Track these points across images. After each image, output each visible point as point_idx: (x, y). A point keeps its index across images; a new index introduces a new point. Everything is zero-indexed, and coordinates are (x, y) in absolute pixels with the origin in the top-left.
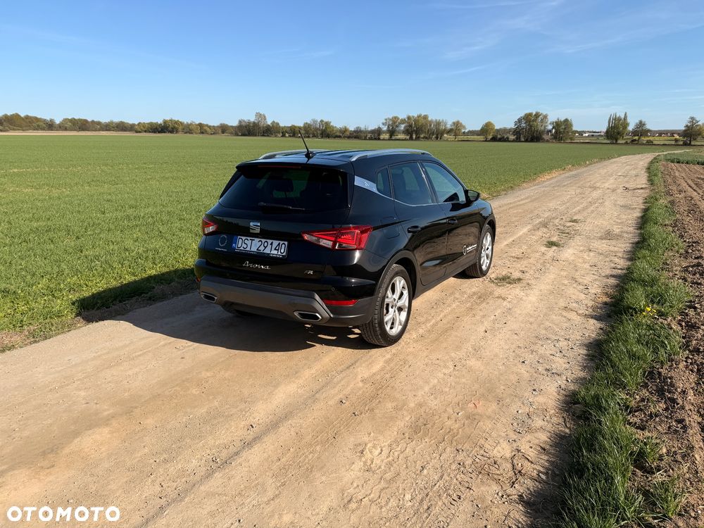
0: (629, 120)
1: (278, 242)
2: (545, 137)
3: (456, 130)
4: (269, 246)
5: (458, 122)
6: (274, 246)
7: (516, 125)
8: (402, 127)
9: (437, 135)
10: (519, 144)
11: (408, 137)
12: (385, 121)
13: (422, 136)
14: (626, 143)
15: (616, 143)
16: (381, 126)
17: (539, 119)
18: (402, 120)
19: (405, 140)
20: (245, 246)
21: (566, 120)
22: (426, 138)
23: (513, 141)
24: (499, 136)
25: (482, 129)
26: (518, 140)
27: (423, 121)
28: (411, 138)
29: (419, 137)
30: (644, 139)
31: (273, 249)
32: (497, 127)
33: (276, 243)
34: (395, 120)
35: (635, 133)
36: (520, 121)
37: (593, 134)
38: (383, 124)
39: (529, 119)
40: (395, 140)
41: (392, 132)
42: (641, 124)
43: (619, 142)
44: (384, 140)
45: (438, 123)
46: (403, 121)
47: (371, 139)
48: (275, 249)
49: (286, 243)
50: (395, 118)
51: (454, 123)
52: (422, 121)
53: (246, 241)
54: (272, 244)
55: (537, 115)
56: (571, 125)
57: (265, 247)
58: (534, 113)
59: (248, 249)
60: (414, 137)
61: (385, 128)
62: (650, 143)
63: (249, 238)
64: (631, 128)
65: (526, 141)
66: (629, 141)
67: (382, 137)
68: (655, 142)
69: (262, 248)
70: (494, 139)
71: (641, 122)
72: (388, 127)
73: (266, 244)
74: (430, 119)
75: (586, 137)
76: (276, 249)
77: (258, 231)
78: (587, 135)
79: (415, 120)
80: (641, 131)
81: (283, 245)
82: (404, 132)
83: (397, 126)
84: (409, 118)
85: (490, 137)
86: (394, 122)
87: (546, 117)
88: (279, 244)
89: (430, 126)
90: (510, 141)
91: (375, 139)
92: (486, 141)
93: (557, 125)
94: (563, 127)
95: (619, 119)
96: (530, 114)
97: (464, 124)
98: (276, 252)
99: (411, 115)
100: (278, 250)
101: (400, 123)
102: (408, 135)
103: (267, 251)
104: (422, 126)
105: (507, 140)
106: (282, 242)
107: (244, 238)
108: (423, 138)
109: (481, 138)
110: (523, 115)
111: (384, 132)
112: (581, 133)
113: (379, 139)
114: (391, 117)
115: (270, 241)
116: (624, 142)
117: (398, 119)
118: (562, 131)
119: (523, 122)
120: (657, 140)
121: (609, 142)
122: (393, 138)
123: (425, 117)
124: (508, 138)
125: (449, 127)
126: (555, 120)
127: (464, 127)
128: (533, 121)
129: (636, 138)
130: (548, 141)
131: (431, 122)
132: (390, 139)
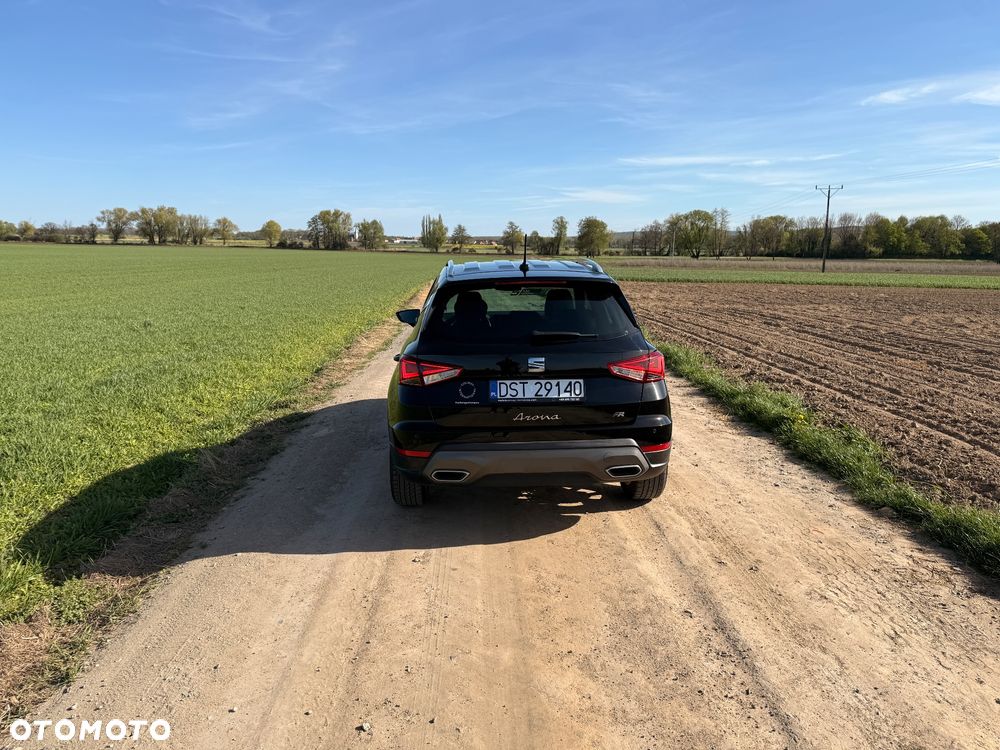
0: (445, 224)
1: (567, 381)
2: (352, 243)
3: (223, 231)
4: (555, 389)
5: (225, 220)
6: (563, 388)
7: (310, 226)
8: (134, 225)
9: (195, 237)
10: (316, 252)
11: (146, 241)
12: (101, 215)
13: (170, 239)
14: (448, 252)
15: (437, 252)
16: (96, 222)
17: (341, 219)
18: (132, 214)
19: (142, 244)
20: (514, 393)
21: (375, 222)
22: (177, 242)
23: (310, 248)
24: (288, 242)
25: (263, 230)
26: (315, 247)
27: (169, 217)
28: (152, 242)
29: (164, 241)
30: (466, 248)
31: (562, 390)
32: (284, 228)
33: (564, 383)
34: (119, 213)
35: (454, 240)
36: (314, 221)
37: (406, 241)
38: (99, 219)
39: (327, 219)
40: (124, 244)
41: (116, 233)
42: (460, 229)
43: (440, 250)
44: (103, 244)
45: (194, 221)
46: (134, 216)
47: (77, 242)
48: (565, 391)
49: (581, 381)
50: (120, 210)
51: (219, 221)
52: (166, 218)
53: (513, 386)
54: (558, 384)
55: (337, 214)
56: (381, 229)
57: (549, 391)
58: (332, 212)
59: (520, 396)
60: (157, 240)
61: (103, 226)
62: (472, 252)
63: (517, 382)
64: (450, 234)
65: (327, 248)
66: (450, 250)
67: (98, 239)
68: (478, 251)
69: (543, 392)
70: (282, 245)
71: (460, 227)
72: (109, 224)
73: (548, 386)
74: (179, 214)
75: (397, 244)
76: (567, 391)
77: (541, 369)
78: (398, 241)
79: (154, 215)
80: (461, 238)
81: (577, 385)
82: (137, 233)
83: (124, 223)
84: (144, 211)
85: (277, 242)
86: (119, 217)
87: (348, 216)
88: (570, 384)
89: (182, 224)
90: (305, 249)
91: (87, 243)
92: (271, 247)
93: (364, 228)
94: (372, 231)
95: (434, 222)
96: (328, 213)
97: (234, 222)
98: (567, 395)
99: (147, 207)
100: (570, 392)
101: (129, 219)
102: (145, 237)
103: (553, 395)
104: (168, 223)
105: (300, 247)
106: (573, 381)
107: (508, 382)
108: (172, 242)
109: (263, 243)
110: (318, 213)
111: (102, 232)
112: (391, 239)
113: (94, 243)
114: (112, 209)
115: (554, 382)
116: (445, 250)
117: (125, 212)
118: (371, 237)
119: (320, 222)
120: (480, 249)
121: (428, 250)
122: (120, 241)
123: (171, 211)
124: (301, 244)
125: (211, 226)
126: (362, 221)
127: (236, 227)
128: (332, 222)
129: (458, 246)
130: (355, 249)
131: (181, 219)
132: (115, 242)
